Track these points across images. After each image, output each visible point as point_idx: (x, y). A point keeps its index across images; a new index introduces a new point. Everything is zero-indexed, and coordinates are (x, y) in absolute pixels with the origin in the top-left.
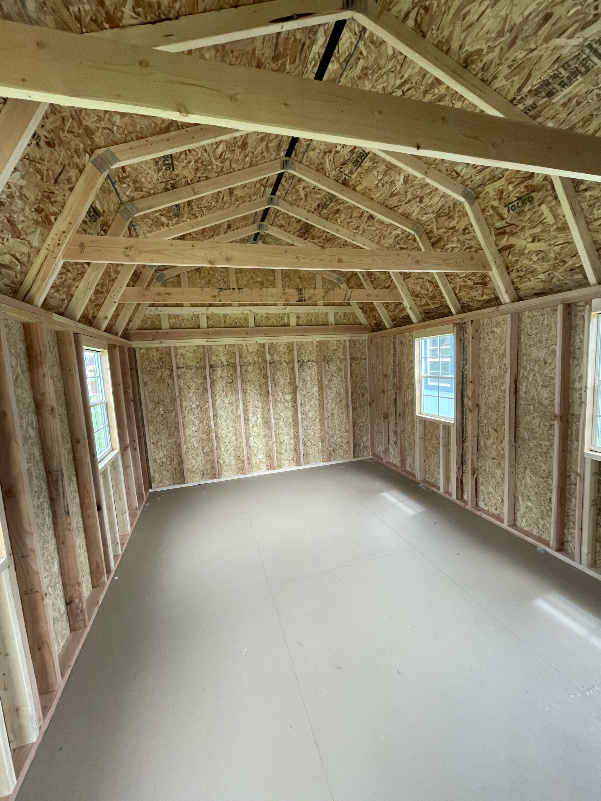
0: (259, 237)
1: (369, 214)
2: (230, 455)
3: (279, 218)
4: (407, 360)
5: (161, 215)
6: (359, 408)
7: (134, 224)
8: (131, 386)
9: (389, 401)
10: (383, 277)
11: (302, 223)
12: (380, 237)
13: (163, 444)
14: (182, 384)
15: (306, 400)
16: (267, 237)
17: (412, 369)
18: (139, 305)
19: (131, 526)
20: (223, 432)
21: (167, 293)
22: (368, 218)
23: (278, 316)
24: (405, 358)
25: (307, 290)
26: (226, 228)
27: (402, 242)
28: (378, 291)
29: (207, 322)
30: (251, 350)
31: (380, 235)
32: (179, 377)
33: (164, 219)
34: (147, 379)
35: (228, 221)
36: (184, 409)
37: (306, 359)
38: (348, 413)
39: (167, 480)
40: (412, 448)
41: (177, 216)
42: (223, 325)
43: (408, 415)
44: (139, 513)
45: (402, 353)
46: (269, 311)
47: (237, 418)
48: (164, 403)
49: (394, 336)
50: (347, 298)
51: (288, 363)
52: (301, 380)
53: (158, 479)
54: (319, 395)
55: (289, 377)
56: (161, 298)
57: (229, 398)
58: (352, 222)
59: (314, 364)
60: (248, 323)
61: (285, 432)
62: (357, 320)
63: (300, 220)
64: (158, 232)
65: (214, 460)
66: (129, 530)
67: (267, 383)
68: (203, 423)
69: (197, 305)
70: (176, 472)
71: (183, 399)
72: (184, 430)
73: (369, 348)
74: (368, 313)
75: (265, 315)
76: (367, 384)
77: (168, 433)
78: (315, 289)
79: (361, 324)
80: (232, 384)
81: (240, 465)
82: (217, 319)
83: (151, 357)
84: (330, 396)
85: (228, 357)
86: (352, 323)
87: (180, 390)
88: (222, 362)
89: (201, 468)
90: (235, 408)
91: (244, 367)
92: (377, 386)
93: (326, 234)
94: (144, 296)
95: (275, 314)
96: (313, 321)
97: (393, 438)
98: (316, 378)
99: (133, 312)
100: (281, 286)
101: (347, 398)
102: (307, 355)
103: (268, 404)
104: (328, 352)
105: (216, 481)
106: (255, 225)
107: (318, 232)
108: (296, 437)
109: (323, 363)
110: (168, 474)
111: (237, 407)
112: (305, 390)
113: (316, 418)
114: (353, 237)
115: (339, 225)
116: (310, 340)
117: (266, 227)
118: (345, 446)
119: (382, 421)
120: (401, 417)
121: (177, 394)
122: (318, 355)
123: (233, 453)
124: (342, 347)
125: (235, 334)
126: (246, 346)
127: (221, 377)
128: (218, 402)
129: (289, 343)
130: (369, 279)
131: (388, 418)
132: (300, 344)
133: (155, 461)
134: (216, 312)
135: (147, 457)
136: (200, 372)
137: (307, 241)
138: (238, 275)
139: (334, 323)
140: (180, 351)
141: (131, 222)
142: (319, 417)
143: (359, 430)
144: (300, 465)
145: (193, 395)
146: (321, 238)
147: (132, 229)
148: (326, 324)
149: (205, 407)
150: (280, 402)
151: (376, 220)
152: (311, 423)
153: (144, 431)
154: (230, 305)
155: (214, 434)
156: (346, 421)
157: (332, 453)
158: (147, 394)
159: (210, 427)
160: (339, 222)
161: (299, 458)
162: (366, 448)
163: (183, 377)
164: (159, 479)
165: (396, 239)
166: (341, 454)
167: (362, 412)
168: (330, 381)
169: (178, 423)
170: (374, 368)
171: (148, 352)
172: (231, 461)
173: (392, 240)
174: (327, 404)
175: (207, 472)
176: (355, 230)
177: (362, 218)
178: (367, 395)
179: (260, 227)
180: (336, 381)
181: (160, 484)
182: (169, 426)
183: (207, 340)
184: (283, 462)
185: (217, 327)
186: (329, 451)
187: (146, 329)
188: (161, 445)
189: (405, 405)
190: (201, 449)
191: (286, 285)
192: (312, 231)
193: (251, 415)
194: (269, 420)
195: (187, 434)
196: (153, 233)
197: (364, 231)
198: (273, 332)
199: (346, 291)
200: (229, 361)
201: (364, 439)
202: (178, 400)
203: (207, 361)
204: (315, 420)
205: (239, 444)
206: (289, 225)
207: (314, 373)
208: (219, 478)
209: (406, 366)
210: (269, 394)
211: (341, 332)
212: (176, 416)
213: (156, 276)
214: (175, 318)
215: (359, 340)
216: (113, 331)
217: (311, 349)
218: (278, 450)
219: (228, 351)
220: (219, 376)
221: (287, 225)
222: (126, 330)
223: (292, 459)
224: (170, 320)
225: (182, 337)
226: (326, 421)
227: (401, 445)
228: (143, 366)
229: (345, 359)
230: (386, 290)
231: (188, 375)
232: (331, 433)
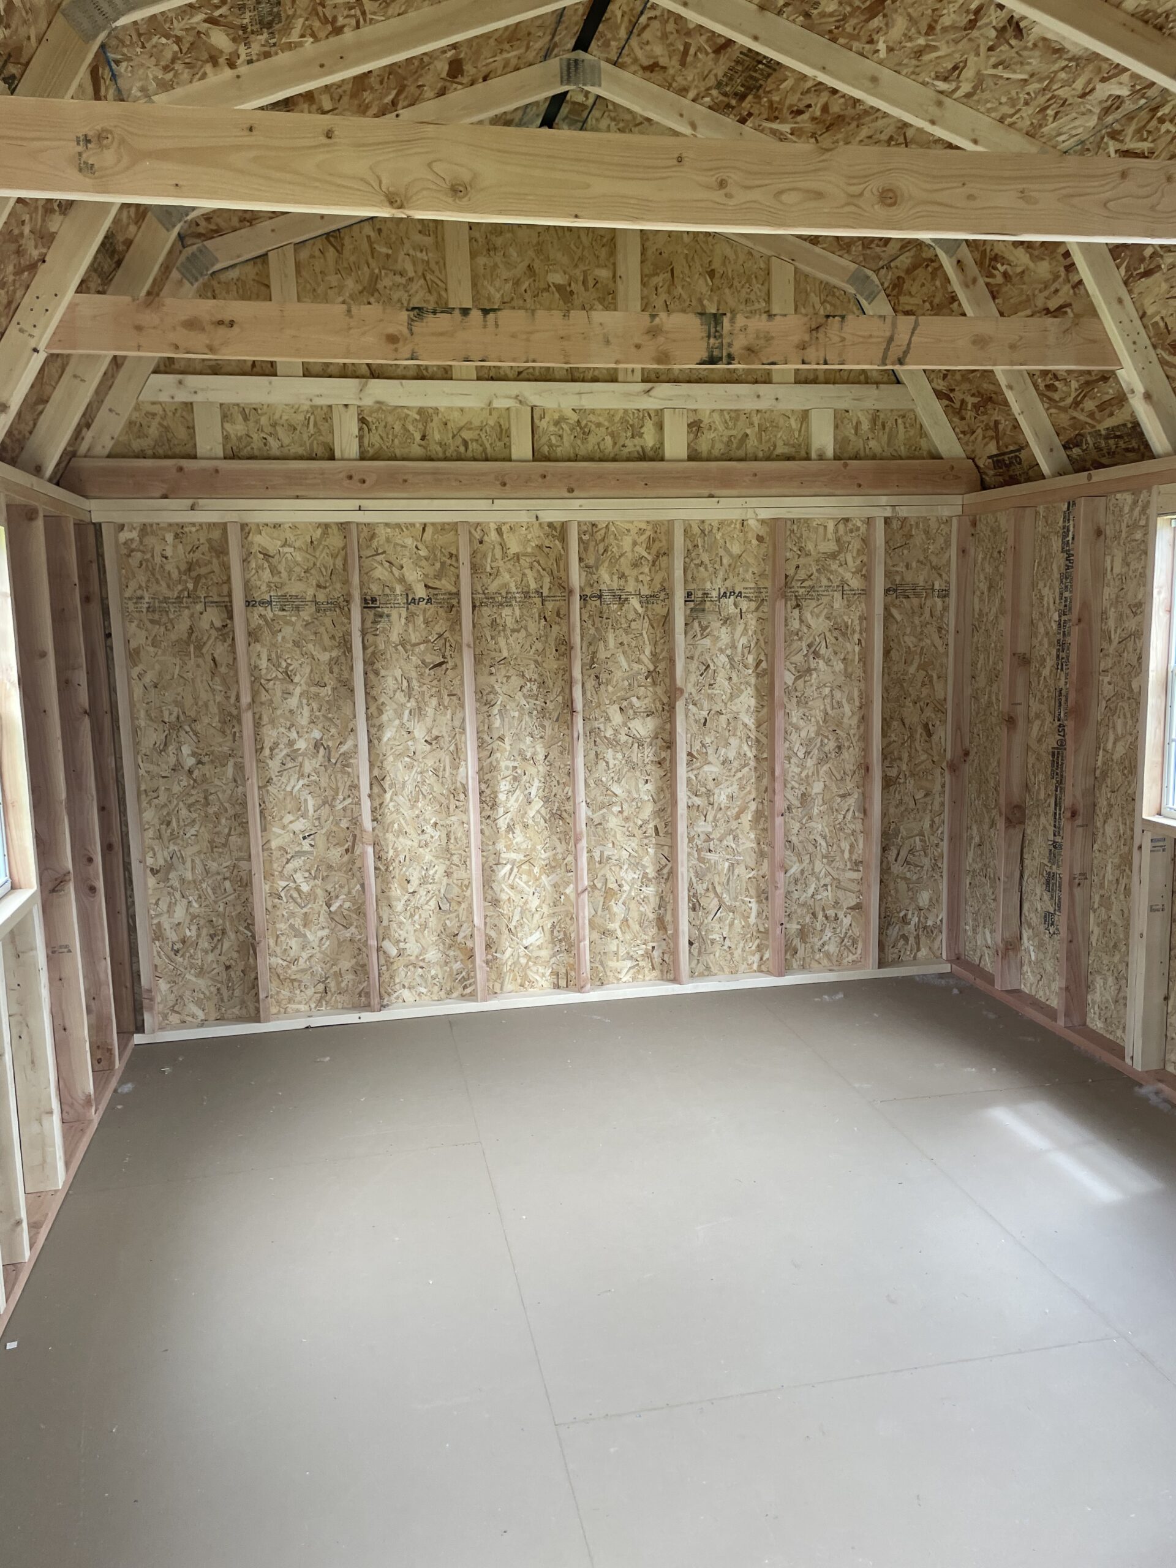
0: (564, 110)
1: (1003, 14)
2: (425, 926)
3: (647, 35)
4: (1117, 602)
5: (211, 21)
6: (911, 784)
7: (111, 56)
8: (83, 660)
9: (1032, 760)
10: (1043, 268)
11: (735, 54)
12: (1043, 110)
13: (189, 876)
14: (264, 664)
15: (708, 740)
16: (596, 113)
17: (1139, 636)
18: (117, 363)
19: (67, 1164)
20: (404, 843)
21: (221, 323)
22: (1002, 31)
23: (623, 420)
24: (1109, 592)
25: (741, 321)
26: (444, 75)
27: (1130, 130)
28: (1016, 326)
29: (361, 438)
30: (514, 548)
31: (1042, 100)
32: (253, 635)
33: (220, 39)
34: (139, 639)
35: (454, 46)
36: (267, 752)
37: (716, 587)
38: (865, 797)
39: (199, 1003)
40: (1119, 945)
41: (269, 25)
42: (416, 450)
43: (1108, 816)
44: (95, 1116)
45: (1099, 574)
46: (587, 403)
47: (454, 793)
48: (198, 727)
49: (1071, 504)
50: (895, 351)
51: (648, 600)
52: (693, 666)
53: (164, 1000)
54: (758, 726)
55: (647, 652)
56: (199, 340)
57: (429, 721)
58: (935, 48)
59: (744, 605)
60: (507, 446)
61: (625, 854)
62: (923, 443)
63: (729, 42)
64: (197, 85)
65: (366, 944)
66: (60, 1178)
67: (568, 670)
68: (332, 806)
69: (325, 372)
70: (229, 979)
71: (265, 719)
72: (264, 829)
73: (964, 551)
74: (969, 414)
75: (574, 417)
76: (945, 690)
77: (207, 836)
78: (771, 316)
79: (936, 456)
80: (440, 671)
81: (457, 966)
82: (398, 427)
83: (158, 560)
84: (798, 729)
85: (431, 572)
86: (903, 451)
87: (257, 683)
88: (408, 589)
89: (318, 969)
90: (447, 760)
91: (486, 611)
92: (984, 700)
93: (824, 97)
94: (139, 328)
95: (611, 414)
96: (752, 443)
97: (1038, 901)
98: (750, 659)
99: (97, 392)
100: (637, 305)
101: (865, 738)
102: (721, 574)
103: (568, 750)
104: (802, 561)
105: (368, 1017)
106: (554, 64)
107: (793, 89)
108: (667, 874)
109: (780, 604)
110: (202, 983)
111: (457, 756)
112: (706, 705)
113: (742, 811)
114: (934, 110)
115: (880, 63)
116: (736, 515)
117: (596, 70)
118: (847, 921)
119: (999, 835)
120: (1079, 821)
121: (246, 699)
122: (762, 575)
123: (433, 922)
124: (856, 544)
125: (462, 486)
126: (499, 531)
127: (403, 643)
128: (388, 734)
129: (656, 525)
130: (981, 281)
131: (1022, 822)
132: (696, 530)
133: (158, 935)
134: (394, 402)
135: (132, 917)
136: (328, 621)
137: (747, 128)
138: (481, 260)
139: (830, 453)
140: (260, 540)
141: (103, 46)
142: (753, 806)
143: (906, 862)
144: (676, 980)
145: (300, 706)
146: (805, 116)
147: (107, 74)
148: (800, 454)
149: (344, 748)
150: (613, 743)
151: (1031, 39)
152: (722, 829)
153: (124, 823)
154: (446, 374)
155: (370, 850)
156: (858, 826)
157: (797, 942)
158: (138, 692)
159: (356, 821)
160: (882, 46)
161: (674, 952)
162: (930, 932)
163: (266, 635)
164: (172, 998)
165: (1110, 119)
166: (832, 948)
167: (919, 795)
168: (803, 672)
169: (244, 804)
170: (975, 629)
171: (146, 541)
172: (424, 950)
173: (1093, 121)
174: (789, 758)
175: (338, 984)
176: (945, 79)
177: (975, 33)
178: (944, 734)
179: (572, 70)
180: (825, 672)
181: (174, 1019)
182: (211, 810)
183: (357, 503)
184: (612, 964)
185: (395, 458)
186: (785, 932)
187: (141, 455)
188: (182, 880)
189: (1097, 778)
190: (321, 901)
191: (659, 302)
192: (770, 85)
193: (504, 786)
194: (568, 807)
195: (274, 844)
196: (179, 91)
197: (979, 82)
198: (600, 478)
199: (894, 325)
200: (437, 584)
201: (924, 898)
202: (247, 718)
203: (356, 580)
204: (737, 817)
205: (456, 890)
206: (683, 63)
207: (744, 640)
208: (383, 1007)
209: (1111, 623)
210: (573, 711)
211: (858, 486)
212: (239, 778)
213: (182, 258)
214: (246, 419)
215: (926, 520)
216: (25, 456)
217: (736, 549)
218: (598, 920)
219: (432, 549)
220: (395, 638)
221: (675, 62)
222: (70, 455)
223: (648, 955)
224: (227, 426)
225: (268, 489)
226: (779, 820)
227: (1071, 930)
228: (128, 593)
229: (866, 593)
230: (1049, 321)
231: (287, 631)
232: (795, 869)
